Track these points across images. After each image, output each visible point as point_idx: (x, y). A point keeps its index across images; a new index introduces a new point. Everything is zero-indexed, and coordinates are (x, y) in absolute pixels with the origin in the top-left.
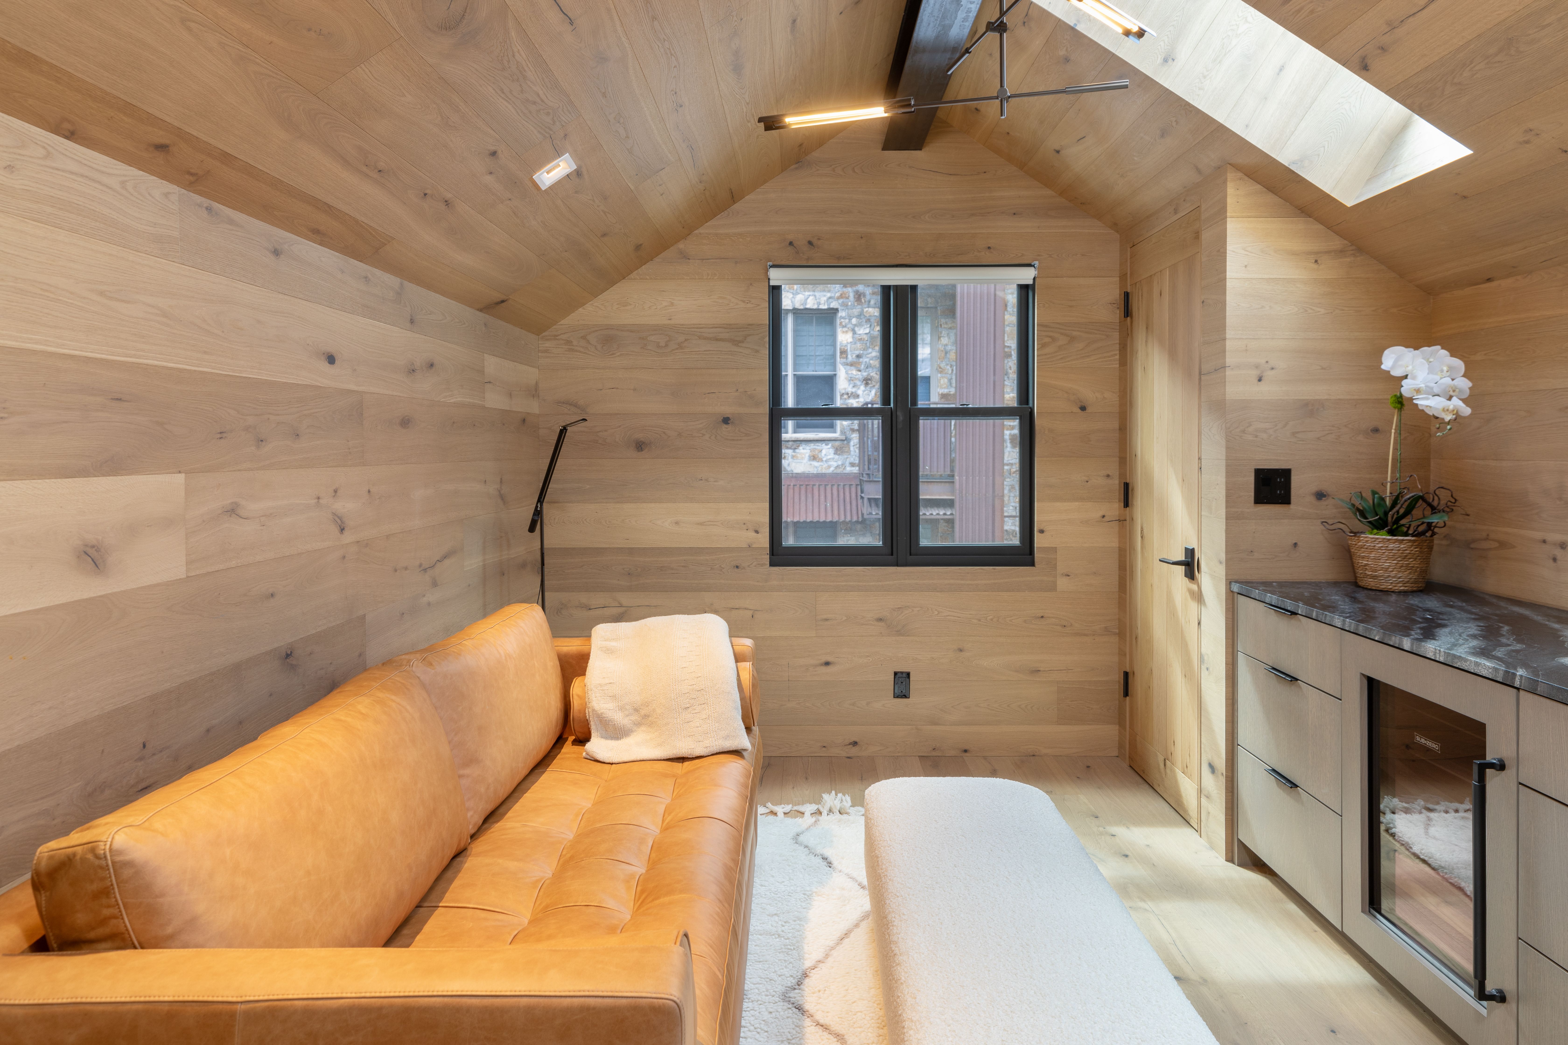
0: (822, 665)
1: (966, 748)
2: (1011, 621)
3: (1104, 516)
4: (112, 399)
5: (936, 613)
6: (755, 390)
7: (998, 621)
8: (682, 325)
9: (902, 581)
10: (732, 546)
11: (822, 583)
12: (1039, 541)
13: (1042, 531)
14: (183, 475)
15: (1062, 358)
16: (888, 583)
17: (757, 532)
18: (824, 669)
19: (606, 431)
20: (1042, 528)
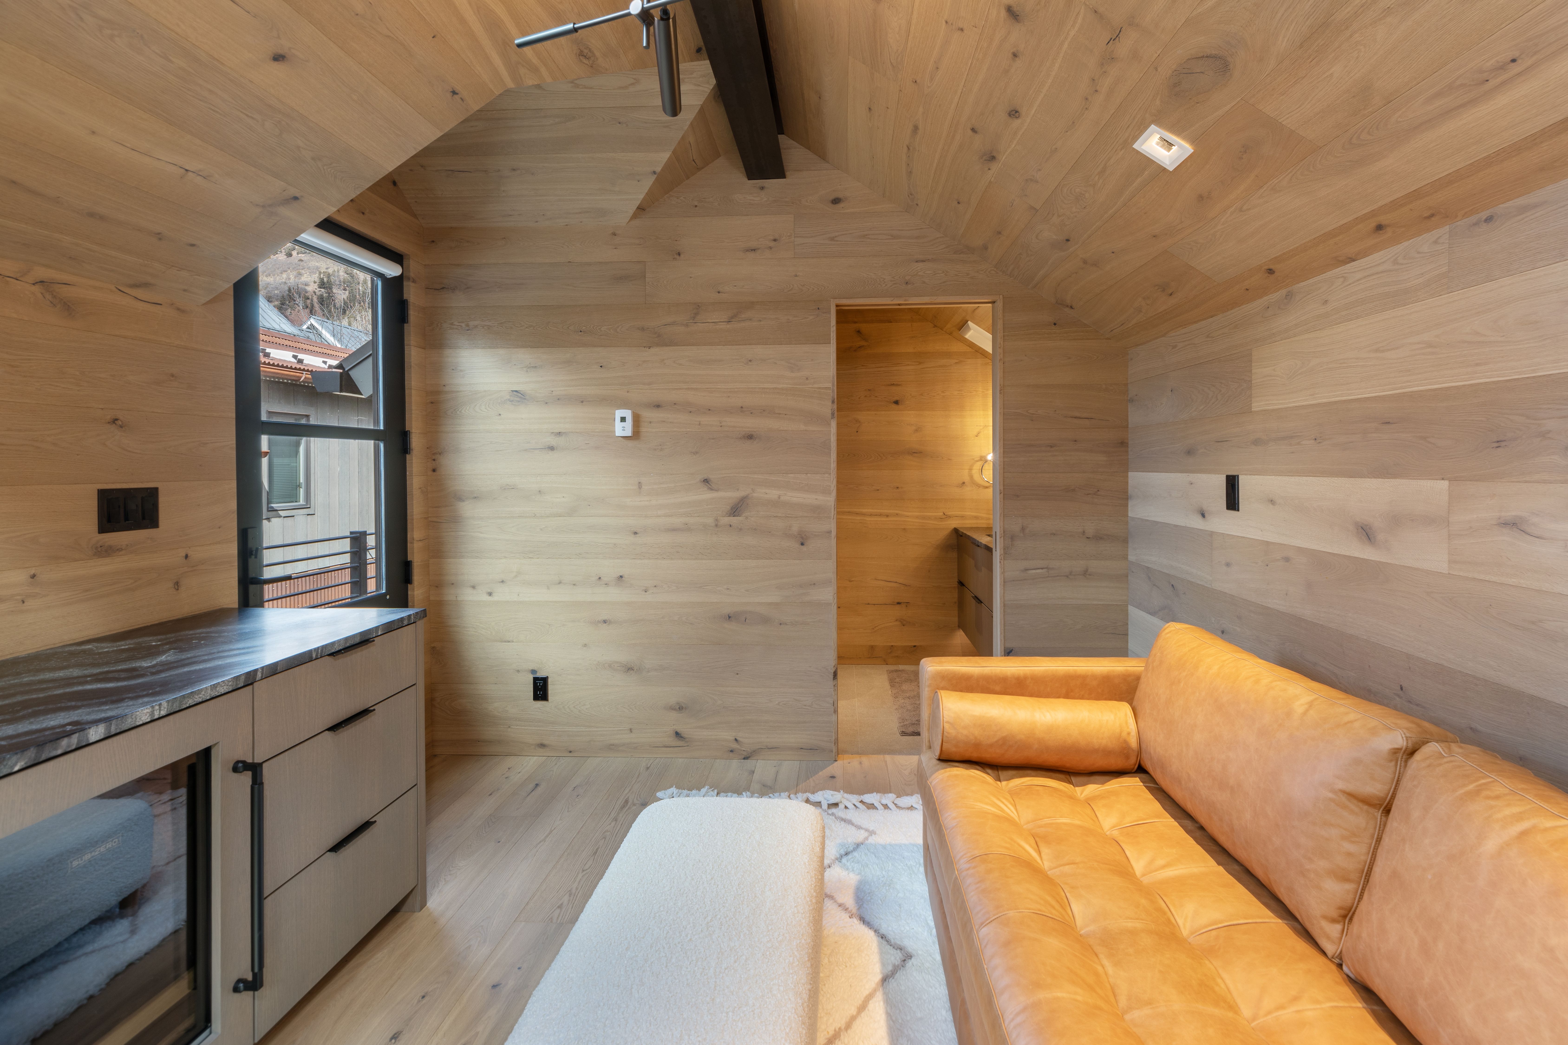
4: (1382, 423)
14: (1447, 482)
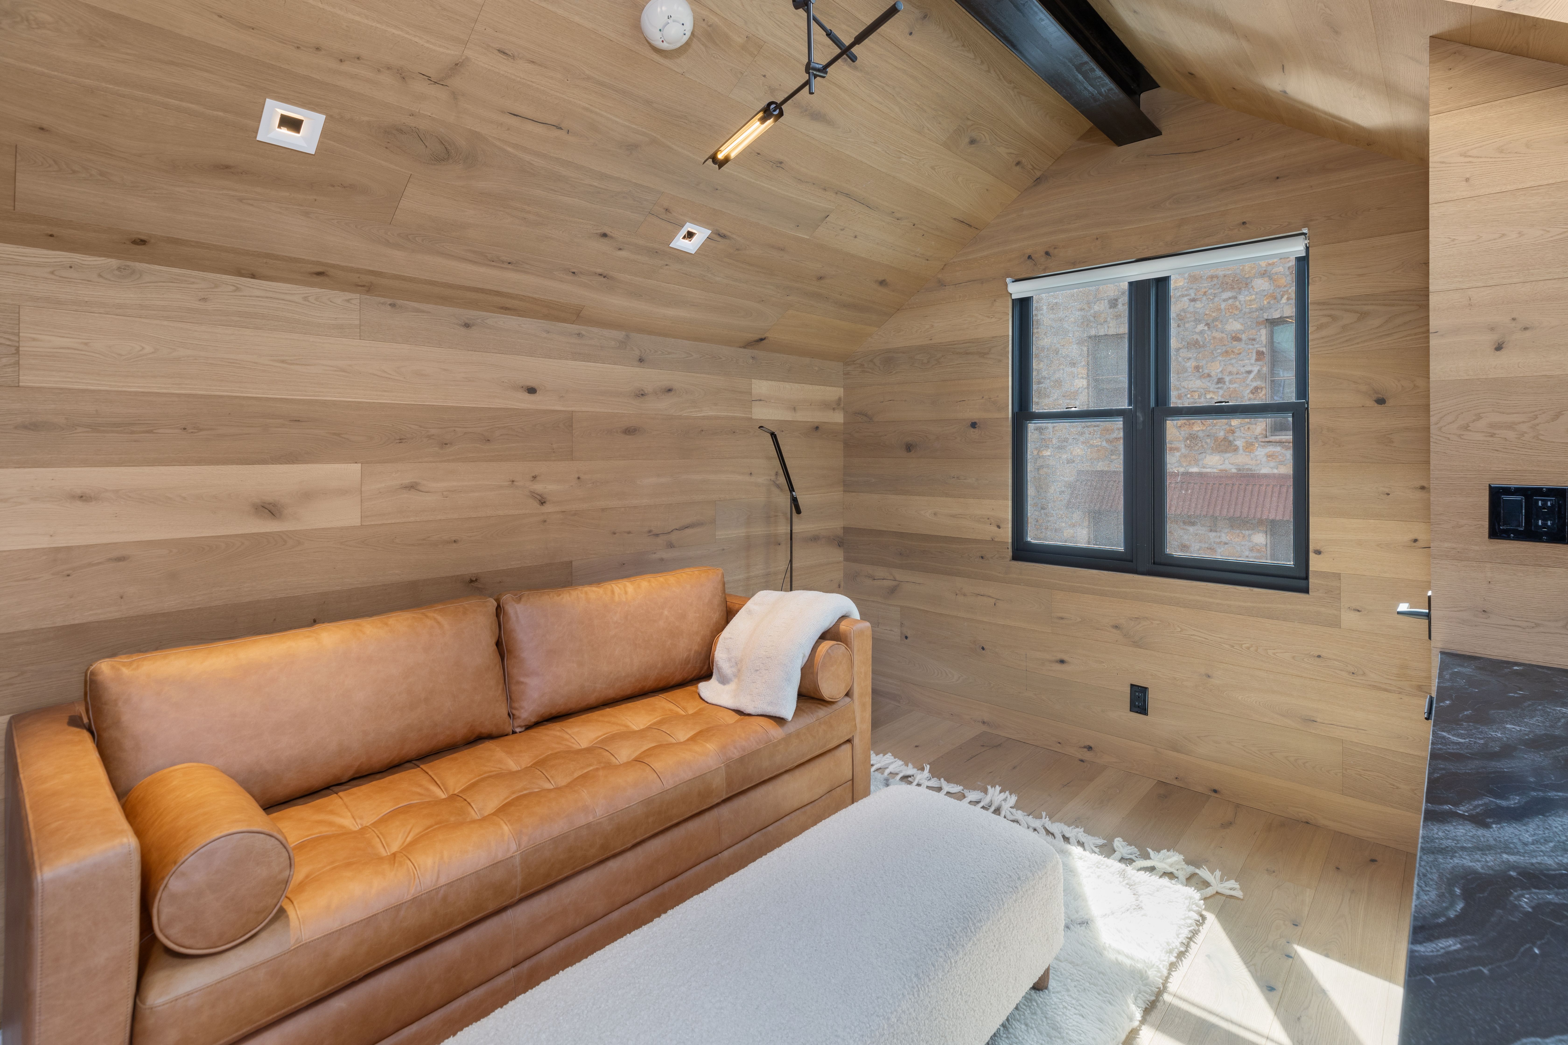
0: (1057, 662)
1: (1216, 788)
2: (1274, 654)
3: (1415, 541)
5: (1179, 630)
6: (997, 397)
7: (1256, 651)
8: (940, 343)
9: (1139, 590)
10: (978, 538)
11: (1057, 582)
12: (1316, 563)
13: (1318, 552)
14: (360, 465)
15: (1347, 341)
16: (1124, 590)
17: (999, 527)
18: (1059, 667)
19: (886, 435)
20: (1318, 548)
